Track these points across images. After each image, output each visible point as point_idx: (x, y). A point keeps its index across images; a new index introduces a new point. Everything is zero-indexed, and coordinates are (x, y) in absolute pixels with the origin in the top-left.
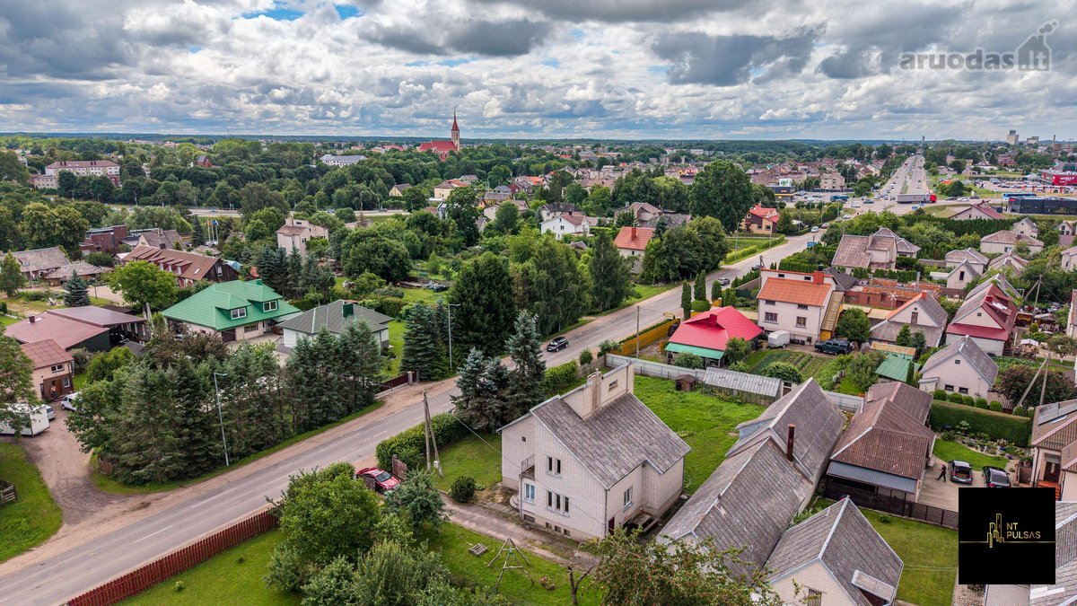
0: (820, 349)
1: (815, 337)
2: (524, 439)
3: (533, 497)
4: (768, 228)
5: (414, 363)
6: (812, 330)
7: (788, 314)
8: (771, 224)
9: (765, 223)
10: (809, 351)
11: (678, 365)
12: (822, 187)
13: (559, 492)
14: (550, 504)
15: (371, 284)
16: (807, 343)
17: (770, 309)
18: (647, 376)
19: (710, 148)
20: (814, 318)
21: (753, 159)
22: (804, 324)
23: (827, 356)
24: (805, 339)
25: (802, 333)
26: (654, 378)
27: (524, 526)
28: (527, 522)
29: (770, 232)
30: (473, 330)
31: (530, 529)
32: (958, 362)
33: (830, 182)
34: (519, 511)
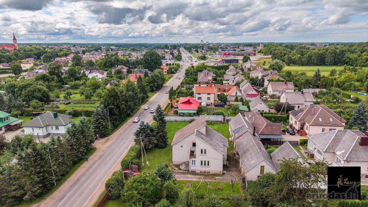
0: (216, 106)
1: (213, 103)
2: (182, 146)
3: (195, 164)
6: (212, 101)
7: (204, 97)
9: (164, 70)
10: (213, 107)
11: (187, 116)
12: (166, 58)
13: (205, 160)
14: (202, 164)
15: (38, 105)
16: (211, 105)
17: (199, 96)
19: (117, 46)
20: (212, 97)
21: (134, 50)
22: (210, 99)
23: (219, 108)
24: (210, 104)
25: (209, 102)
26: (181, 122)
27: (193, 174)
31: (196, 175)
32: (261, 104)
33: (168, 56)
34: (188, 171)
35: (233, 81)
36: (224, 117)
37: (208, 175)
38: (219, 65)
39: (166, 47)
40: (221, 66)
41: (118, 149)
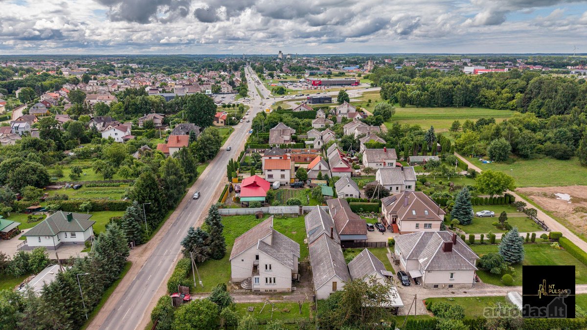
0: (293, 187)
1: (289, 182)
2: (243, 260)
3: (258, 282)
4: (222, 122)
5: (133, 238)
6: (287, 179)
7: (277, 174)
8: (223, 121)
9: (220, 120)
10: (289, 188)
11: (252, 207)
12: (223, 92)
13: (270, 276)
14: (267, 282)
16: (286, 185)
17: (270, 173)
18: (239, 215)
19: (140, 63)
20: (287, 174)
21: (169, 72)
22: (284, 177)
23: (296, 189)
24: (285, 183)
25: (284, 181)
26: (244, 215)
27: (256, 294)
28: (257, 292)
29: (223, 125)
30: (152, 213)
31: (260, 294)
32: (349, 186)
33: (226, 89)
34: (251, 290)
35: (319, 142)
36: (300, 207)
37: (275, 294)
38: (302, 110)
39: (222, 66)
40: (305, 111)
41: (161, 262)
